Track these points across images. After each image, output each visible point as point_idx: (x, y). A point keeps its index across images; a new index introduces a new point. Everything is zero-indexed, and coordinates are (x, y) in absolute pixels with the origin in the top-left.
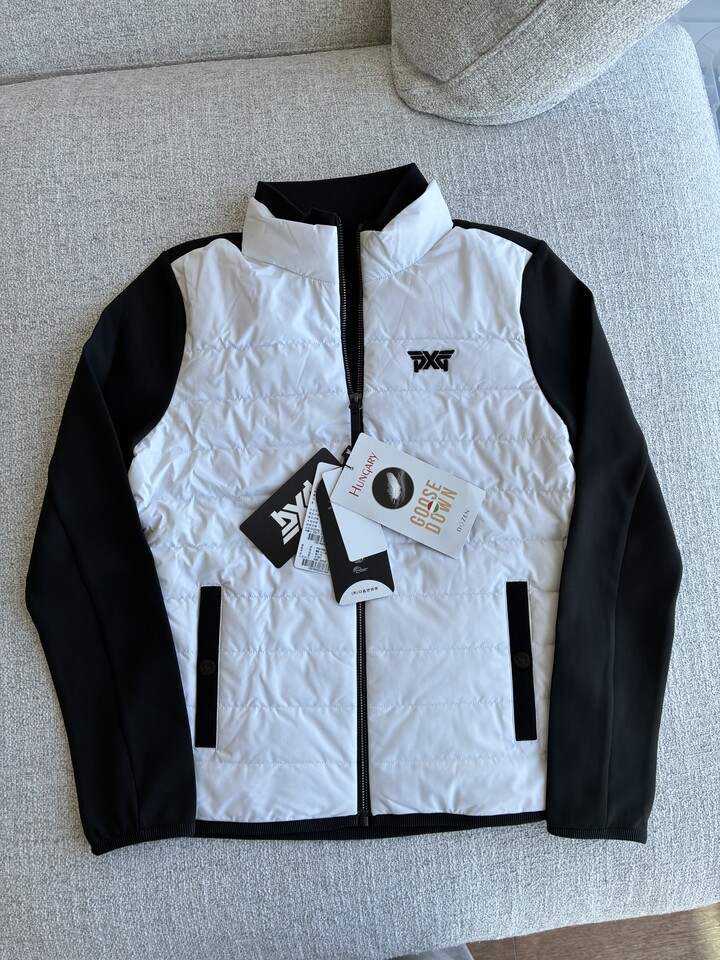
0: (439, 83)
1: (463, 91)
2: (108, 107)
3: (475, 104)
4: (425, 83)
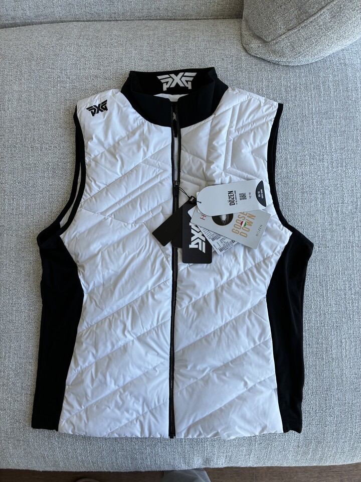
0: (265, 42)
1: (277, 47)
3: (283, 55)
4: (258, 41)
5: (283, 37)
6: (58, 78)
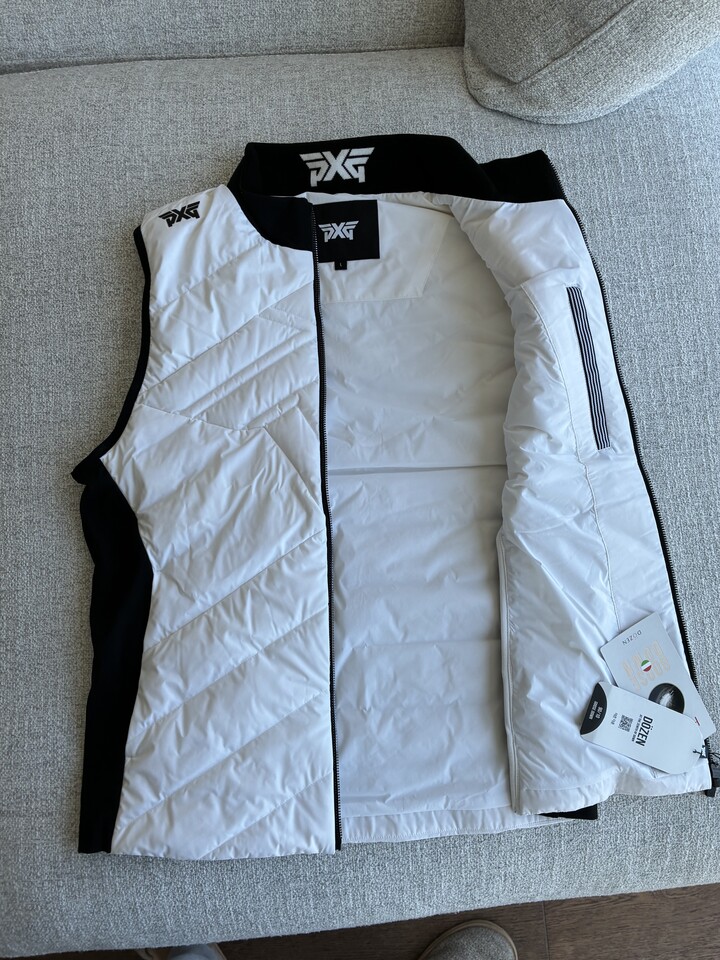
1: (534, 92)
2: (192, 93)
3: (545, 104)
4: (498, 83)
5: (544, 72)
6: (125, 161)
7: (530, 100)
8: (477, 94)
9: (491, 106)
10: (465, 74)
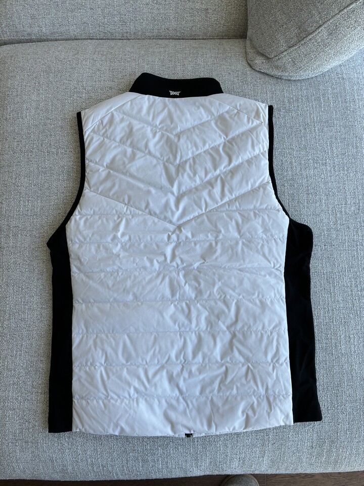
1: (279, 63)
2: (110, 56)
3: (284, 69)
4: (261, 58)
5: (284, 53)
6: (74, 89)
7: (277, 67)
8: (251, 63)
9: (258, 69)
10: (246, 52)
